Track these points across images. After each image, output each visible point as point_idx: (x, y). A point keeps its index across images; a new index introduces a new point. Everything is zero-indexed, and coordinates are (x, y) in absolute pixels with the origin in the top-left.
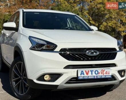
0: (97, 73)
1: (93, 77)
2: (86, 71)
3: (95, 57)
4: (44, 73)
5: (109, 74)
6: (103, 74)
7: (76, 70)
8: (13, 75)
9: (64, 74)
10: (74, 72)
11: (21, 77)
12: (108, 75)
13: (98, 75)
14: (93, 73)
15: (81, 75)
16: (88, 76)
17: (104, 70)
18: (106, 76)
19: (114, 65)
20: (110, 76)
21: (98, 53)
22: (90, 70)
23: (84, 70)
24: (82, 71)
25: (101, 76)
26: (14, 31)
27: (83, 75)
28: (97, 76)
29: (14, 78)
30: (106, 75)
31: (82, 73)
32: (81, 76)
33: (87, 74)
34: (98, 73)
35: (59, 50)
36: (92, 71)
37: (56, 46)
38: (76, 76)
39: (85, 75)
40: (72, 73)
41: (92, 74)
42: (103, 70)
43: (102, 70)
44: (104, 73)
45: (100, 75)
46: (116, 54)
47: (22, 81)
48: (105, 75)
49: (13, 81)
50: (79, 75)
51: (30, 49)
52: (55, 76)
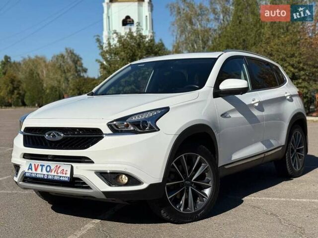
0: (48, 169)
5: (66, 174)
6: (57, 173)
12: (64, 175)
13: (50, 173)
16: (37, 174)
17: (60, 166)
18: (60, 177)
22: (40, 164)
24: (31, 165)
25: (54, 176)
27: (30, 171)
28: (48, 175)
30: (62, 175)
33: (36, 170)
34: (51, 171)
36: (42, 166)
39: (34, 171)
41: (42, 171)
42: (58, 166)
44: (59, 171)
45: (53, 173)
48: (59, 175)
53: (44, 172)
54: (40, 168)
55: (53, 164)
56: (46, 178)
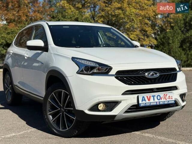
0: (159, 98)
1: (156, 104)
2: (147, 97)
3: (155, 79)
4: (98, 101)
5: (172, 99)
6: (166, 99)
7: (136, 96)
8: (48, 107)
9: (123, 102)
10: (134, 98)
11: (61, 109)
12: (171, 100)
13: (161, 100)
14: (156, 98)
15: (142, 101)
16: (150, 103)
18: (169, 101)
19: (175, 88)
20: (173, 101)
21: (158, 75)
22: (151, 96)
23: (145, 95)
24: (143, 97)
25: (164, 101)
26: (40, 51)
27: (144, 102)
28: (159, 102)
29: (51, 110)
30: (169, 100)
31: (144, 99)
32: (142, 103)
33: (149, 100)
34: (161, 98)
35: (114, 73)
36: (154, 96)
37: (111, 68)
38: (136, 103)
39: (147, 101)
40: (132, 100)
41: (154, 100)
43: (165, 95)
44: (167, 98)
45: (163, 100)
46: (176, 74)
47: (63, 114)
48: (168, 100)
49: (50, 114)
50: (140, 102)
51: (77, 73)
52: (111, 104)
53: (156, 100)
54: (152, 98)
55: (162, 94)
56: (158, 104)
